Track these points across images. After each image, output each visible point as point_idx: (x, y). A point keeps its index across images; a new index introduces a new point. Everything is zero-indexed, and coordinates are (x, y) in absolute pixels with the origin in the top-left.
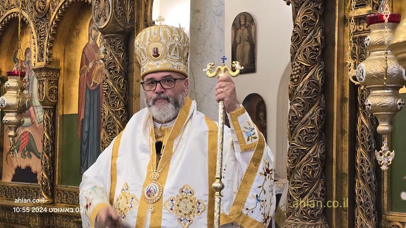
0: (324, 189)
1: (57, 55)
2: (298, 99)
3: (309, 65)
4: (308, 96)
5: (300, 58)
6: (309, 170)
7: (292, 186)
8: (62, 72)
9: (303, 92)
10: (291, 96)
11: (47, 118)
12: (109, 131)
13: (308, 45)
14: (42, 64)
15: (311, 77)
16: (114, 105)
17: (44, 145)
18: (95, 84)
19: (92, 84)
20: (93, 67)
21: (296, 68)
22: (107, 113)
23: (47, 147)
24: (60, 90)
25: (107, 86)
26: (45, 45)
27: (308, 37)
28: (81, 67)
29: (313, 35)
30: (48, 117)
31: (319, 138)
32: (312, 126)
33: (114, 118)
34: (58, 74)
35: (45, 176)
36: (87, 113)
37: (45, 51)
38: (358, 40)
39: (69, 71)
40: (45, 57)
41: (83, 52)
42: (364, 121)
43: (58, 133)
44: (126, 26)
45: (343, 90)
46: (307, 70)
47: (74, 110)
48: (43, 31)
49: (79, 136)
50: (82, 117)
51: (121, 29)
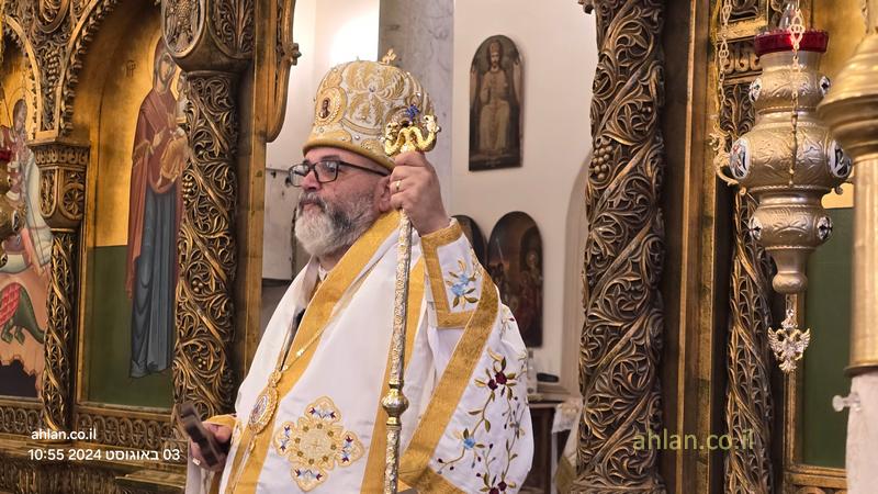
0: (660, 413)
1: (83, 116)
2: (607, 218)
3: (630, 144)
4: (627, 210)
5: (612, 127)
6: (627, 371)
7: (591, 407)
8: (94, 152)
9: (616, 201)
10: (589, 209)
11: (60, 254)
12: (194, 282)
13: (628, 99)
14: (51, 135)
15: (633, 170)
16: (205, 227)
17: (51, 314)
18: (166, 181)
19: (160, 181)
20: (163, 144)
21: (602, 150)
22: (189, 244)
23: (58, 317)
24: (90, 193)
25: (190, 184)
26: (58, 94)
27: (629, 83)
28: (137, 142)
29: (640, 78)
30: (62, 251)
31: (651, 303)
32: (634, 276)
33: (207, 254)
34: (85, 158)
35: (53, 381)
36: (148, 244)
37: (58, 107)
38: (738, 91)
39: (109, 152)
40: (58, 120)
41: (142, 111)
42: (748, 268)
43: (84, 286)
44: (235, 54)
45: (703, 198)
46: (627, 154)
47: (120, 237)
48: (54, 62)
49: (130, 294)
50: (136, 253)
51: (225, 60)
